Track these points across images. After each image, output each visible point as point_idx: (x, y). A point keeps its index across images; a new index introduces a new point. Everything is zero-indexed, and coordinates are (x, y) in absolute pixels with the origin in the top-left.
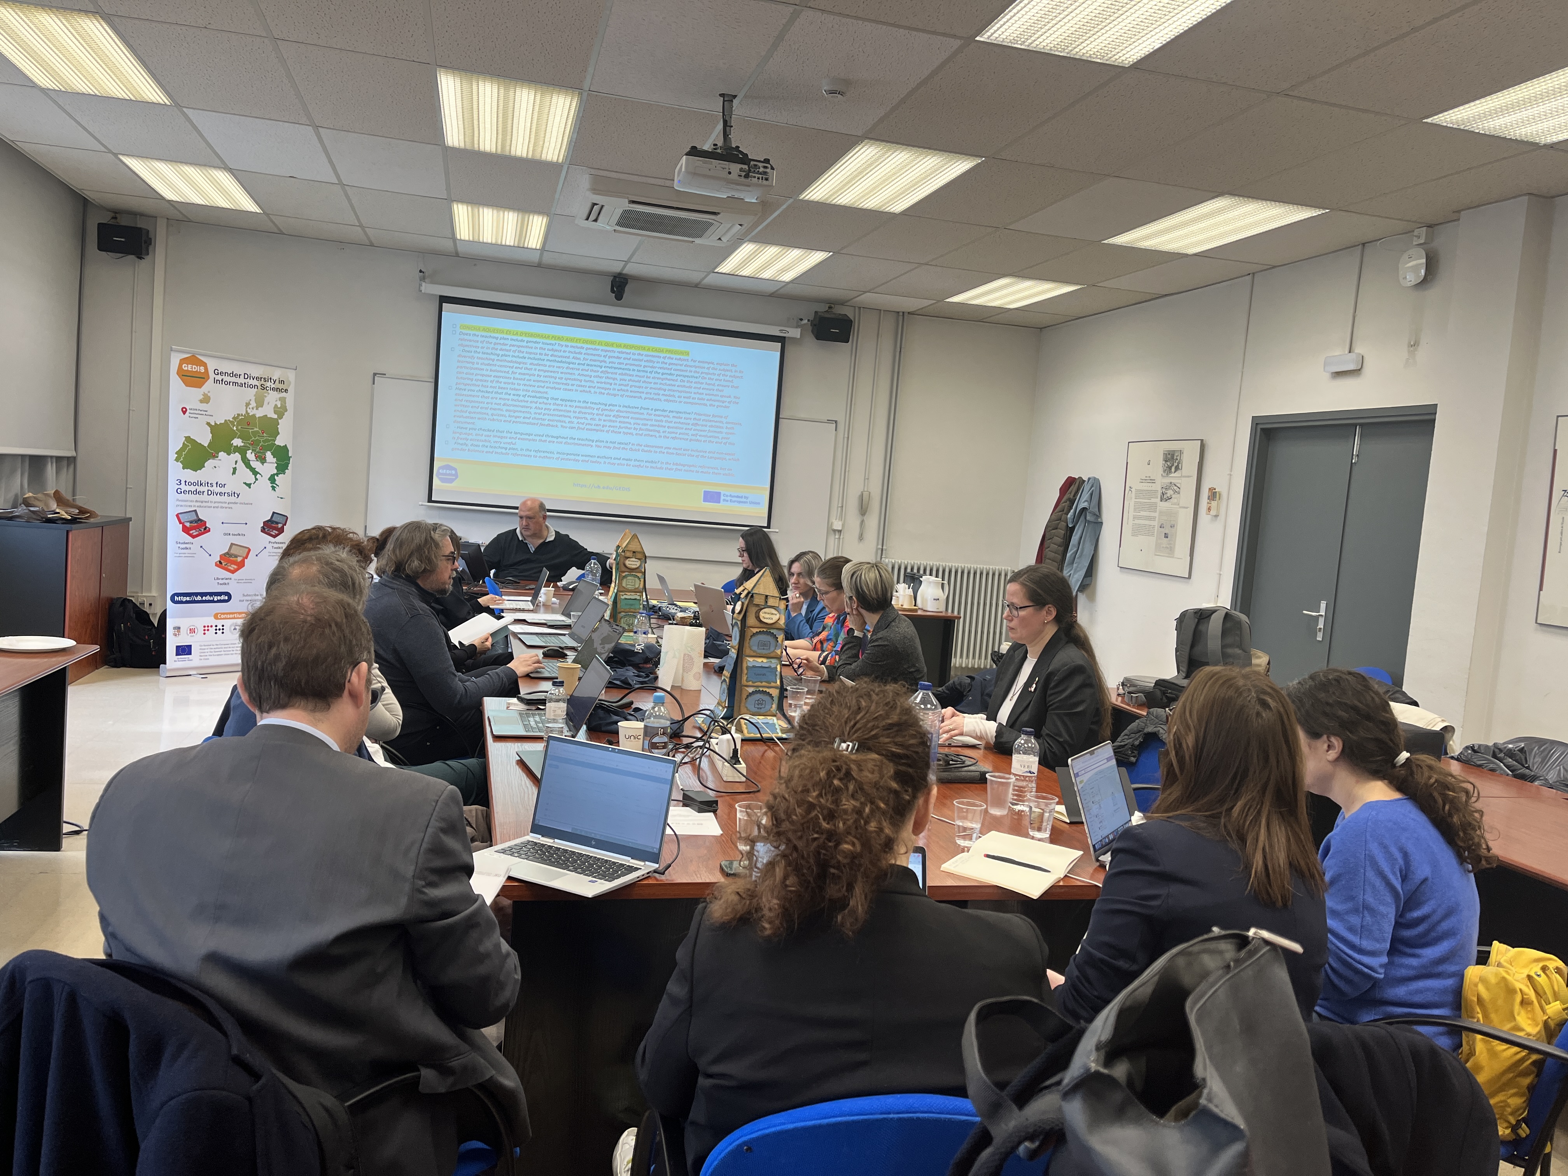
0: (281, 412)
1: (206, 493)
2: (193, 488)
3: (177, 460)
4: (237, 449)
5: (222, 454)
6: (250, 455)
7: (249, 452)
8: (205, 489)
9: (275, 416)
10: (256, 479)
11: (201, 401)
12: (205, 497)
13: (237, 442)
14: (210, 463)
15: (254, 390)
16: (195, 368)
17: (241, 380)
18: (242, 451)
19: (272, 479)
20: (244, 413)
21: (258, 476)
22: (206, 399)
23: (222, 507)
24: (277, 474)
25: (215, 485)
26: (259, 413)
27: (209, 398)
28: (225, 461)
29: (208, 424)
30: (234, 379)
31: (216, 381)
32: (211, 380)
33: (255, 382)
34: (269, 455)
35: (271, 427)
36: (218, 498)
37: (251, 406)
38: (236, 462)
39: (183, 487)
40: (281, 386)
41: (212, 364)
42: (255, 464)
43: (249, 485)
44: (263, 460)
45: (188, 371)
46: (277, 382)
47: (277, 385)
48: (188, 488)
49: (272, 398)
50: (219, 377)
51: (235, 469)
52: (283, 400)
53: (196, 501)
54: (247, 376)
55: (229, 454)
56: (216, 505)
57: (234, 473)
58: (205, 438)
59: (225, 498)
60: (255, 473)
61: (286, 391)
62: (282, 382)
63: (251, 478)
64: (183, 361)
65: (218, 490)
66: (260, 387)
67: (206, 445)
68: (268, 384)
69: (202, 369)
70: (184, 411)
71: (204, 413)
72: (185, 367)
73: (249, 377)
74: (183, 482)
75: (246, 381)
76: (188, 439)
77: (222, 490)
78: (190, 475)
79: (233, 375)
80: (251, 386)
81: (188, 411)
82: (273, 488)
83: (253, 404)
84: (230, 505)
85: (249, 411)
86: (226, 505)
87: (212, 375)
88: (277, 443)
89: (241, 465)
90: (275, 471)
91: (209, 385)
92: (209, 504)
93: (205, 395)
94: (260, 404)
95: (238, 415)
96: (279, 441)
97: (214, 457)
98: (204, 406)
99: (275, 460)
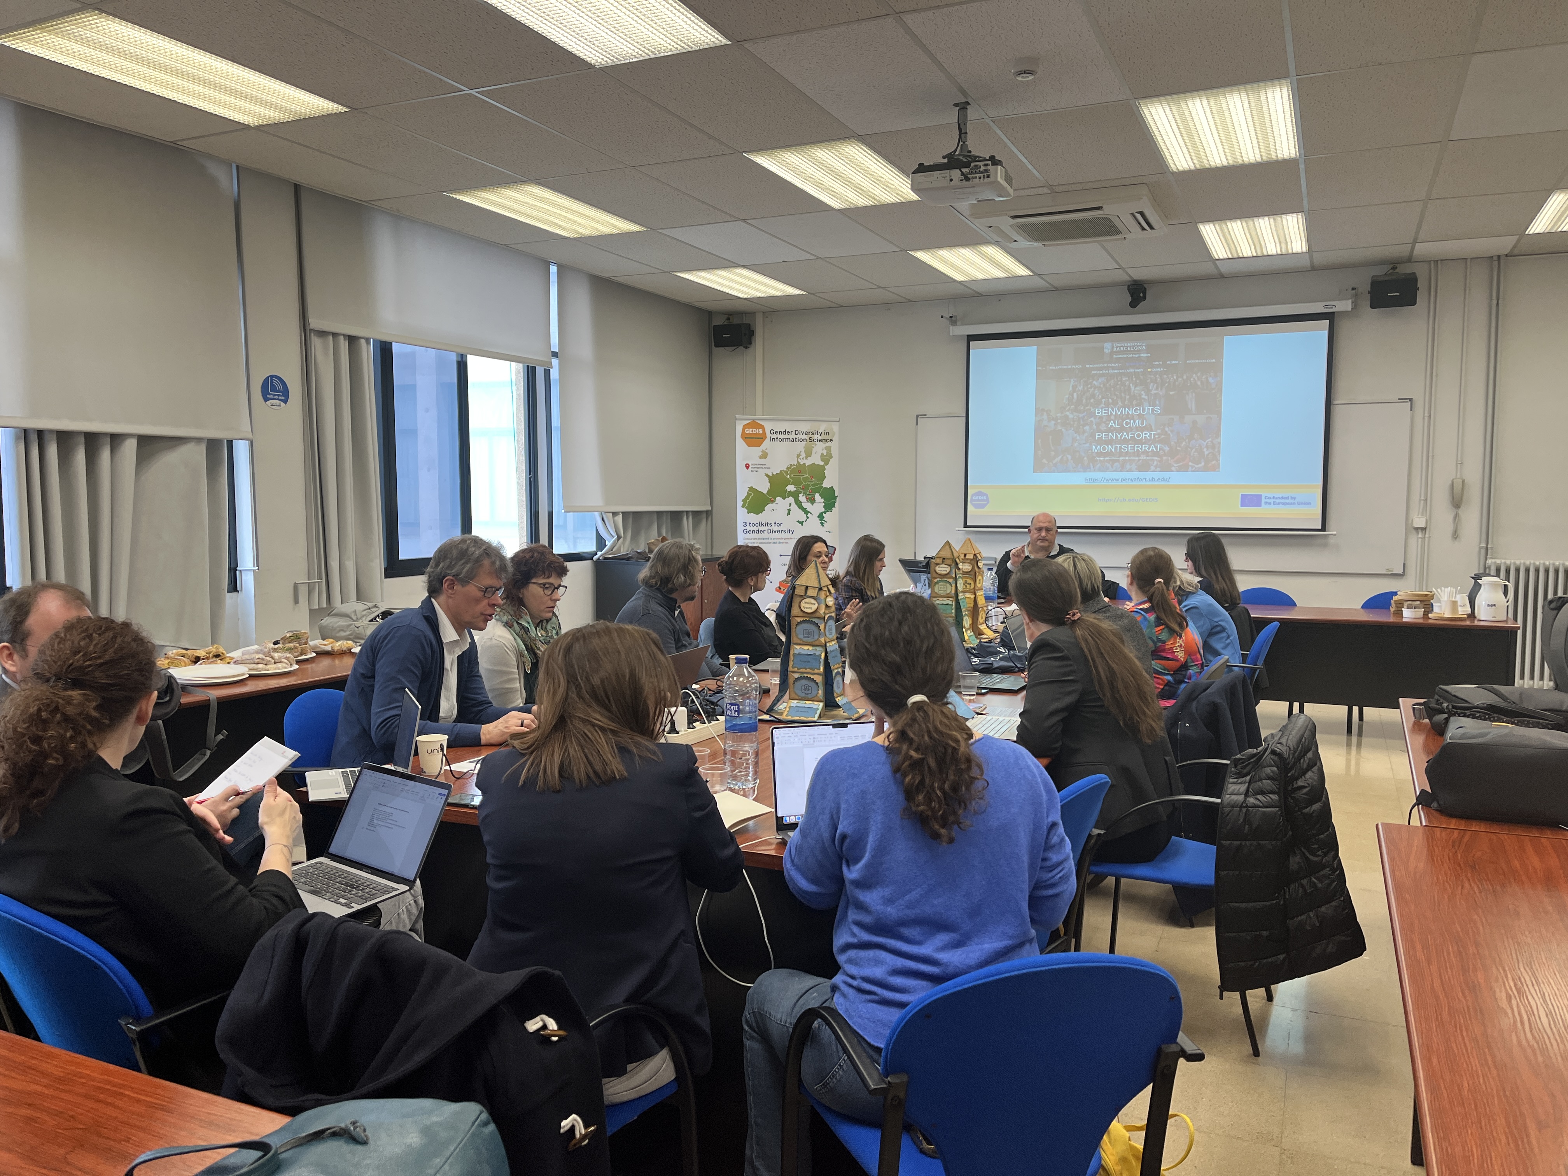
0: (827, 459)
1: (766, 532)
2: (755, 528)
3: (743, 506)
4: (791, 494)
5: (779, 499)
6: (802, 498)
7: (801, 495)
8: (766, 528)
9: (822, 463)
10: (808, 518)
11: (761, 457)
12: (766, 535)
13: (791, 488)
14: (769, 507)
15: (804, 443)
16: (755, 431)
17: (793, 436)
18: (795, 495)
19: (821, 517)
20: (796, 463)
21: (809, 515)
22: (764, 455)
23: (780, 543)
24: (825, 512)
25: (773, 525)
26: (808, 462)
27: (767, 454)
28: (782, 504)
29: (767, 475)
30: (786, 436)
31: (772, 439)
32: (768, 439)
33: (804, 437)
34: (817, 497)
35: (818, 473)
36: (777, 535)
37: (801, 457)
38: (790, 504)
39: (748, 528)
40: (826, 437)
41: (768, 426)
42: (807, 505)
43: (801, 523)
44: (812, 501)
45: (749, 434)
46: (823, 434)
47: (823, 437)
48: (752, 528)
49: (819, 448)
50: (775, 436)
51: (789, 510)
52: (828, 449)
53: (759, 539)
54: (797, 432)
55: (784, 499)
56: (775, 541)
57: (789, 514)
58: (764, 487)
59: (782, 535)
60: (806, 512)
61: (831, 441)
62: (827, 433)
63: (802, 516)
64: (745, 427)
65: (776, 528)
66: (808, 440)
67: (765, 493)
68: (816, 437)
69: (761, 431)
70: (747, 467)
71: (763, 466)
72: (747, 431)
73: (799, 433)
74: (748, 524)
75: (797, 436)
76: (751, 488)
77: (780, 528)
78: (753, 518)
79: (785, 432)
80: (801, 440)
81: (751, 466)
82: (822, 524)
83: (803, 455)
84: (786, 541)
85: (800, 461)
86: (783, 541)
87: (768, 435)
88: (824, 485)
89: (794, 507)
90: (823, 510)
91: (767, 444)
92: (769, 541)
93: (763, 452)
94: (808, 454)
95: (791, 465)
96: (826, 484)
97: (773, 502)
98: (763, 461)
99: (823, 500)
